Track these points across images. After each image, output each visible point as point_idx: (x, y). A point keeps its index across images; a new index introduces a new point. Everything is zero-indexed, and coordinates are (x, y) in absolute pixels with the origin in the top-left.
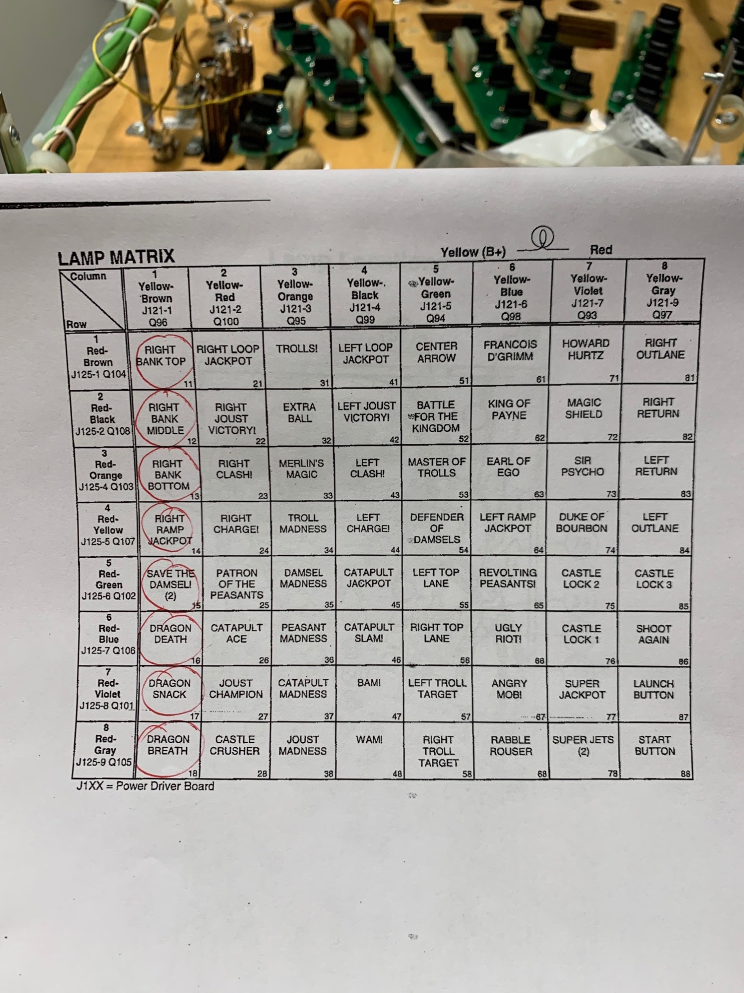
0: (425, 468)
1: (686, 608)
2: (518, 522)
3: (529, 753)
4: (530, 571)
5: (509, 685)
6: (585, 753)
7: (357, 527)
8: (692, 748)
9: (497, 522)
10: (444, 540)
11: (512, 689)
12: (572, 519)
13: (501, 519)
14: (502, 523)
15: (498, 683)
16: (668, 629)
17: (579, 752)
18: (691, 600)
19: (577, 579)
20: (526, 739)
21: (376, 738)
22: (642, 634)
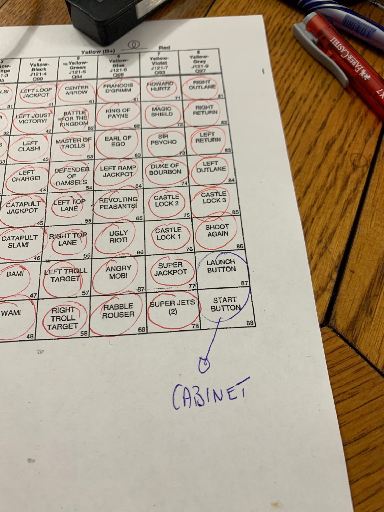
0: (65, 144)
1: (236, 213)
2: (125, 171)
3: (132, 315)
4: (133, 198)
5: (118, 269)
6: (174, 312)
7: (19, 178)
8: (253, 304)
9: (111, 171)
10: (76, 183)
11: (120, 272)
12: (159, 168)
13: (114, 169)
14: (115, 172)
15: (110, 269)
16: (227, 226)
17: (169, 312)
18: (240, 208)
19: (164, 201)
20: (130, 305)
21: (16, 311)
22: (210, 231)
